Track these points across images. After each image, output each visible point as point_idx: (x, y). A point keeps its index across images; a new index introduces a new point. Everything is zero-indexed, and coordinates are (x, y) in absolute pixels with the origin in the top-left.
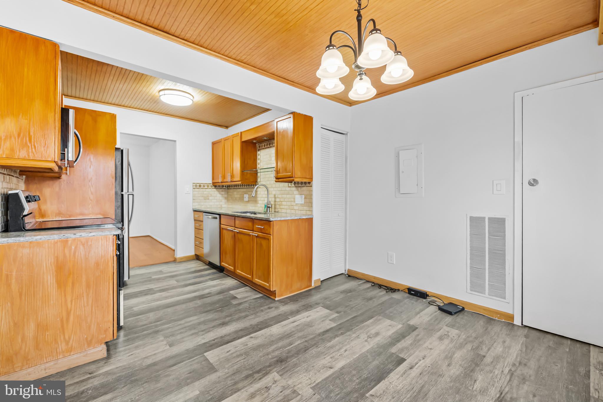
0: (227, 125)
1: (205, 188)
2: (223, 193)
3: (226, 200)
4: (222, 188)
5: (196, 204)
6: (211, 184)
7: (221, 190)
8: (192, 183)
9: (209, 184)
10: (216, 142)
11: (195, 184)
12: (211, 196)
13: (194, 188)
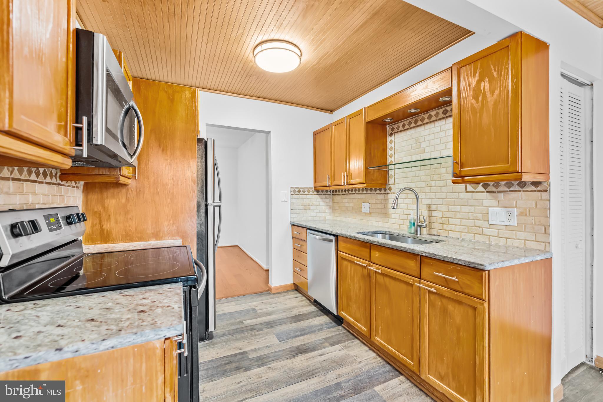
0: (331, 107)
1: (305, 195)
2: (327, 200)
3: (331, 210)
4: (326, 194)
5: (295, 215)
6: (312, 188)
7: (325, 196)
8: (289, 188)
9: (310, 189)
10: (319, 131)
11: (292, 190)
12: (313, 205)
13: (292, 195)
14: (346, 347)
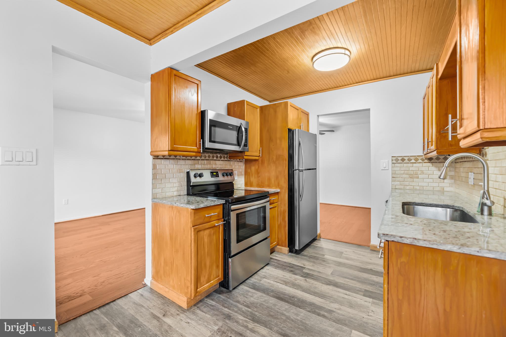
1: (411, 163)
8: (391, 157)
9: (417, 157)
10: (425, 95)
12: (423, 173)
13: (393, 163)
14: (373, 303)
